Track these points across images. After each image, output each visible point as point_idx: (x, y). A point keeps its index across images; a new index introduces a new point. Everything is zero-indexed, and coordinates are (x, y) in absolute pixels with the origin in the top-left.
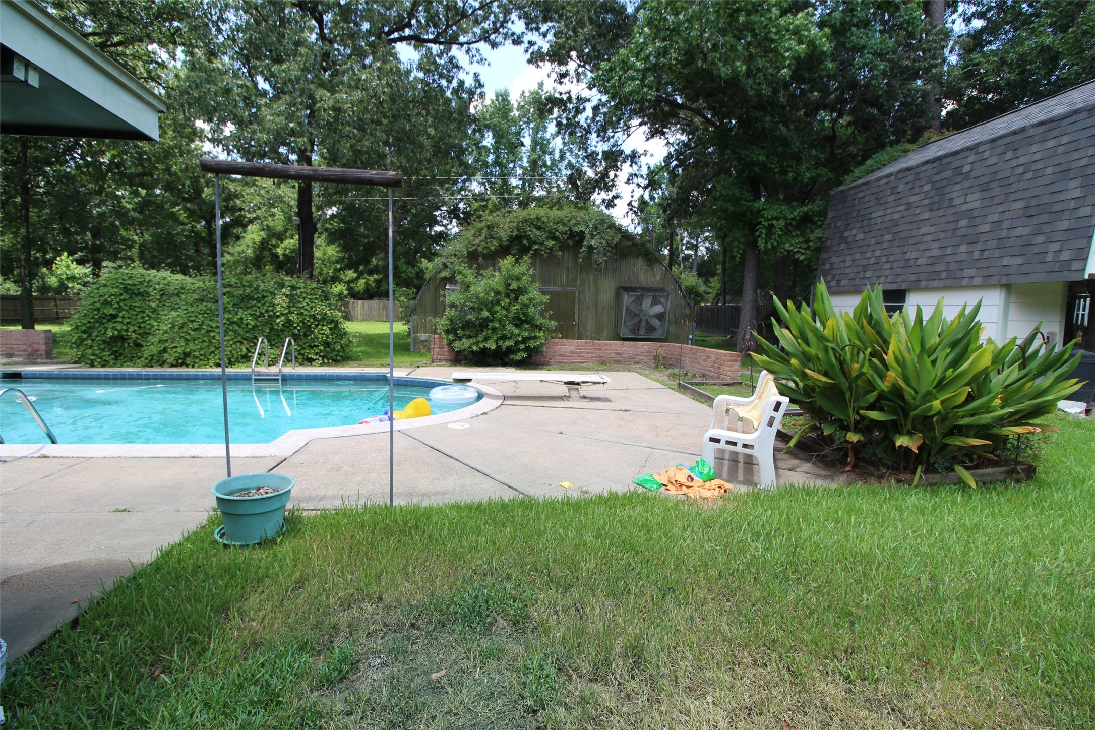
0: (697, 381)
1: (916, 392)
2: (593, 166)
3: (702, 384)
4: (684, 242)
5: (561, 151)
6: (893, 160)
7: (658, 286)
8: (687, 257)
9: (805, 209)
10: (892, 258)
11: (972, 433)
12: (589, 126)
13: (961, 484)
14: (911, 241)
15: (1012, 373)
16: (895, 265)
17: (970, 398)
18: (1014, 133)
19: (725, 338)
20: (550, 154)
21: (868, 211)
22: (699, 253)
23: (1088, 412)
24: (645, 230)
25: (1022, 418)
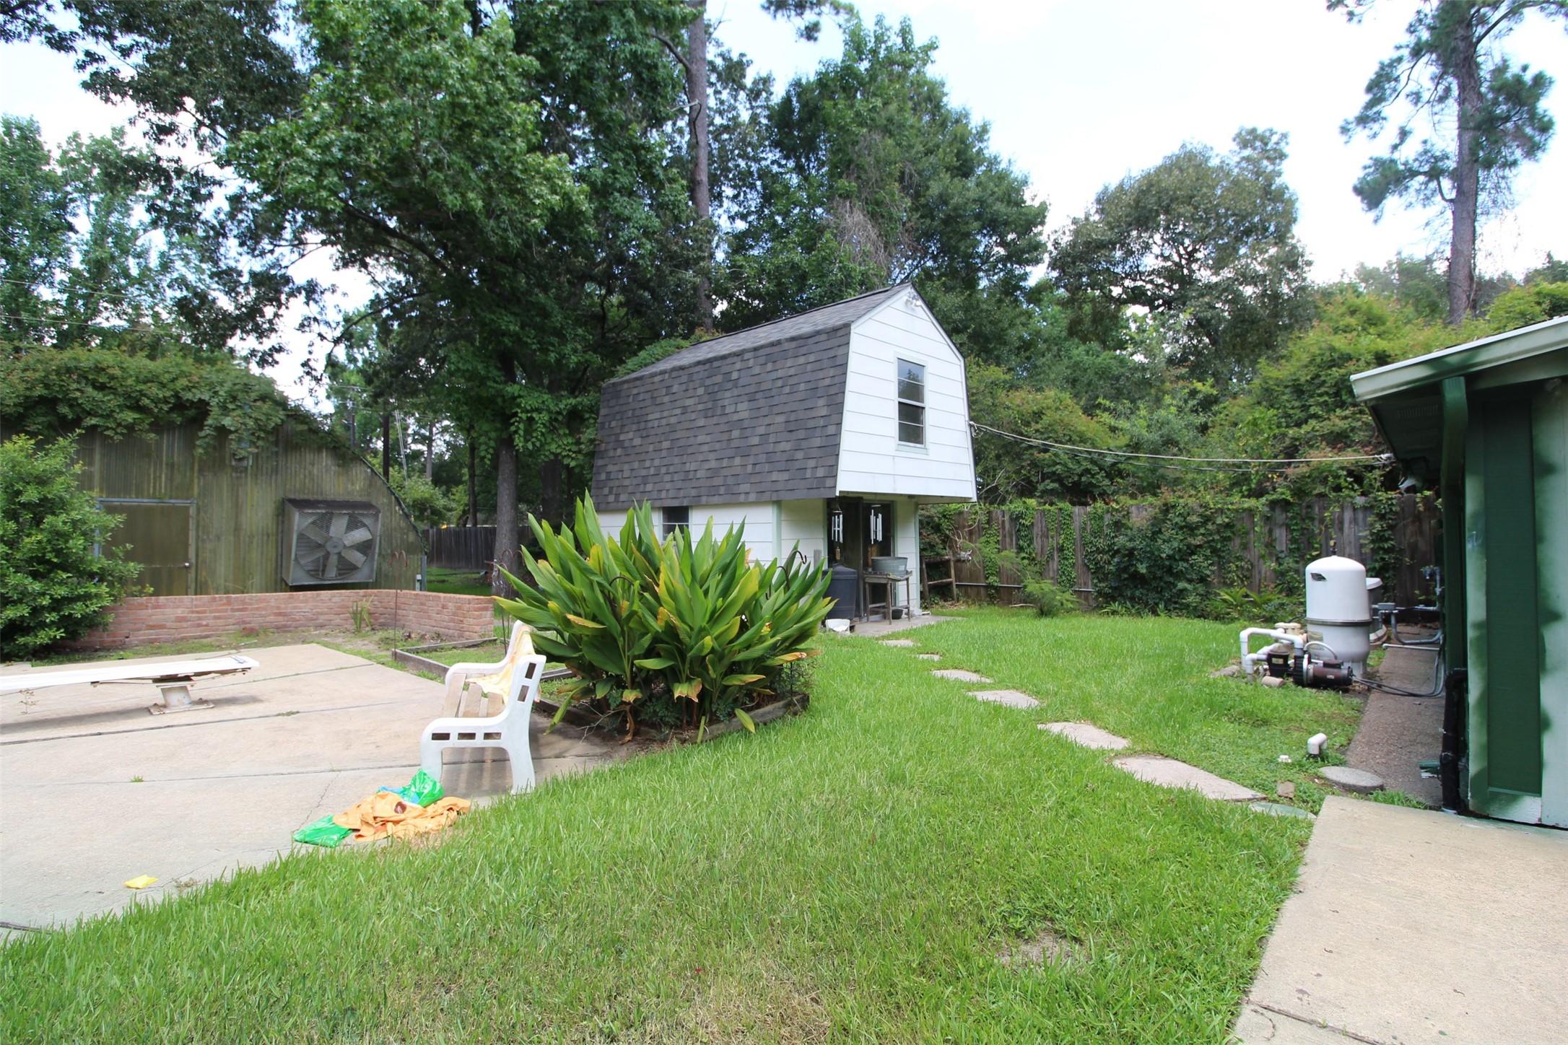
0: (425, 646)
1: (691, 629)
2: (231, 290)
3: (435, 650)
4: (410, 431)
5: (162, 255)
6: (667, 355)
7: (358, 499)
8: (417, 454)
9: (573, 401)
10: (672, 469)
11: (750, 668)
12: (222, 224)
13: (743, 729)
14: (690, 450)
15: (779, 597)
16: (676, 477)
17: (744, 627)
18: (772, 344)
19: (477, 576)
20: (139, 256)
21: (644, 411)
22: (436, 450)
23: (852, 628)
24: (341, 409)
25: (792, 643)
